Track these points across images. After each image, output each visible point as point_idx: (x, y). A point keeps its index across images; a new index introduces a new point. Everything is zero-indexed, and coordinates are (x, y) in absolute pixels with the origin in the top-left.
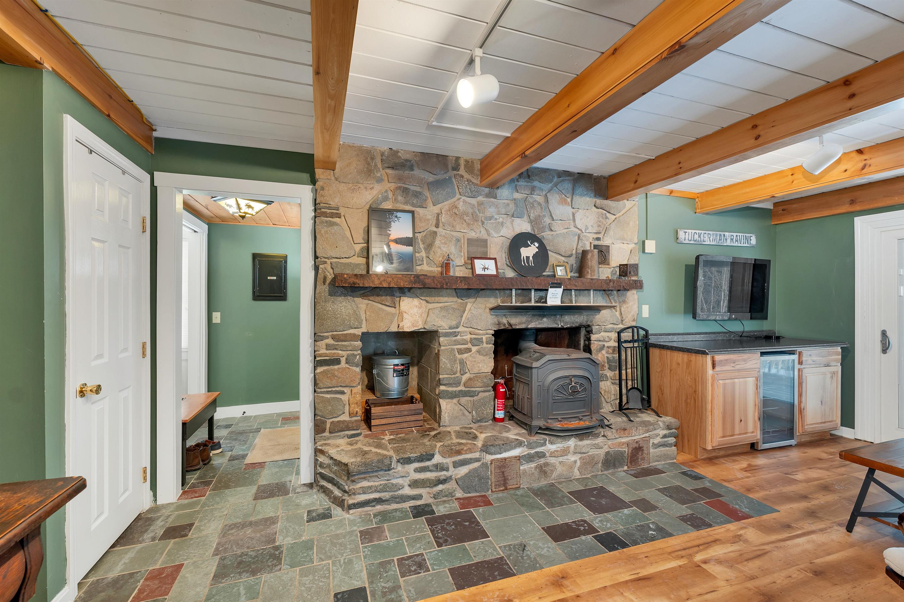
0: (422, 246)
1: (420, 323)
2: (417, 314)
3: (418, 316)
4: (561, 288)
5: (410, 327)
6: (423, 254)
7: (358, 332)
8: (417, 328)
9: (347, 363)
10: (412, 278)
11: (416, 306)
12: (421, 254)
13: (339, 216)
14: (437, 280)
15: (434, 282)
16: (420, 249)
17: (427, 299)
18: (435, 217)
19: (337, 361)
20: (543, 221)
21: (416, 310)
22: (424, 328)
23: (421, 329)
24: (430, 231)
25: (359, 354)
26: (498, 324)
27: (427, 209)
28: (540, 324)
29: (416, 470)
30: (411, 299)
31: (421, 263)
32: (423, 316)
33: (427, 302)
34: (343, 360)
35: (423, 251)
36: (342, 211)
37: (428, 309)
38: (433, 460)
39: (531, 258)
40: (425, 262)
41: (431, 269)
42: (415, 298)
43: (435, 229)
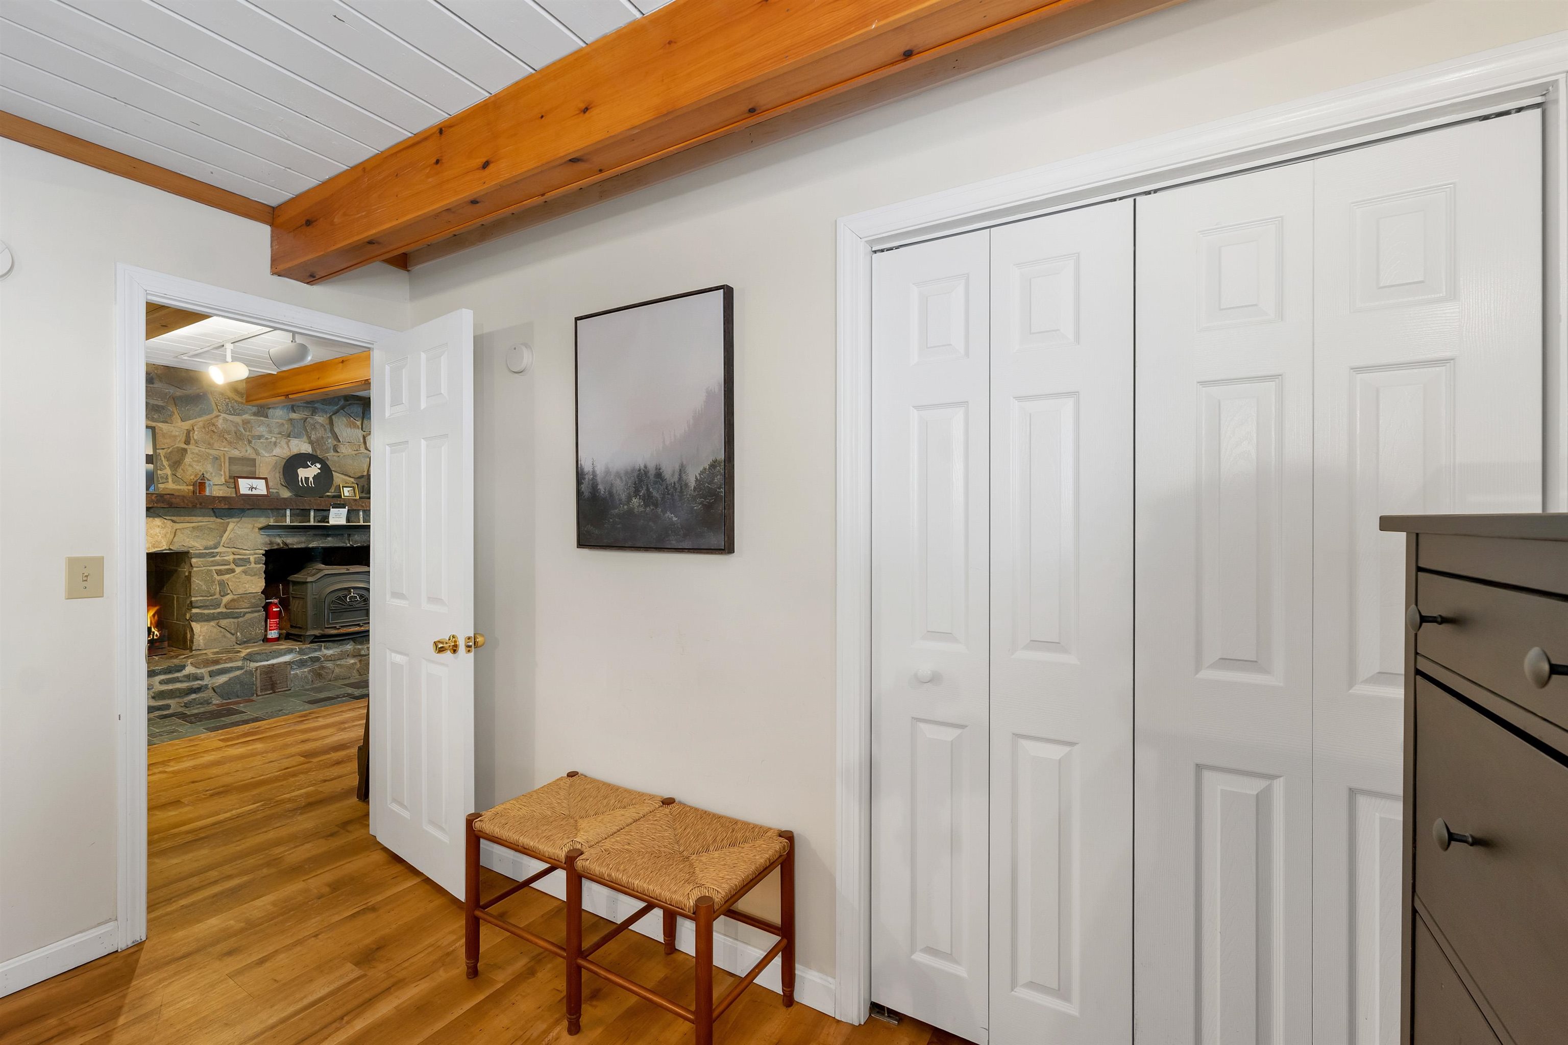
0: (165, 463)
1: (164, 543)
2: (159, 534)
3: (160, 537)
4: (345, 508)
5: (149, 548)
6: (168, 471)
8: (159, 549)
10: (153, 498)
11: (159, 526)
12: (164, 472)
14: (187, 500)
15: (184, 502)
16: (164, 466)
17: (174, 518)
18: (185, 434)
20: (327, 443)
21: (158, 530)
22: (170, 549)
23: (166, 550)
24: (177, 447)
26: (270, 544)
27: (173, 425)
28: (323, 543)
29: (161, 683)
30: (152, 519)
31: (164, 481)
32: (168, 536)
33: (173, 521)
35: (168, 468)
37: (175, 528)
38: (184, 671)
39: (311, 479)
40: (170, 480)
41: (179, 487)
42: (156, 517)
43: (185, 446)
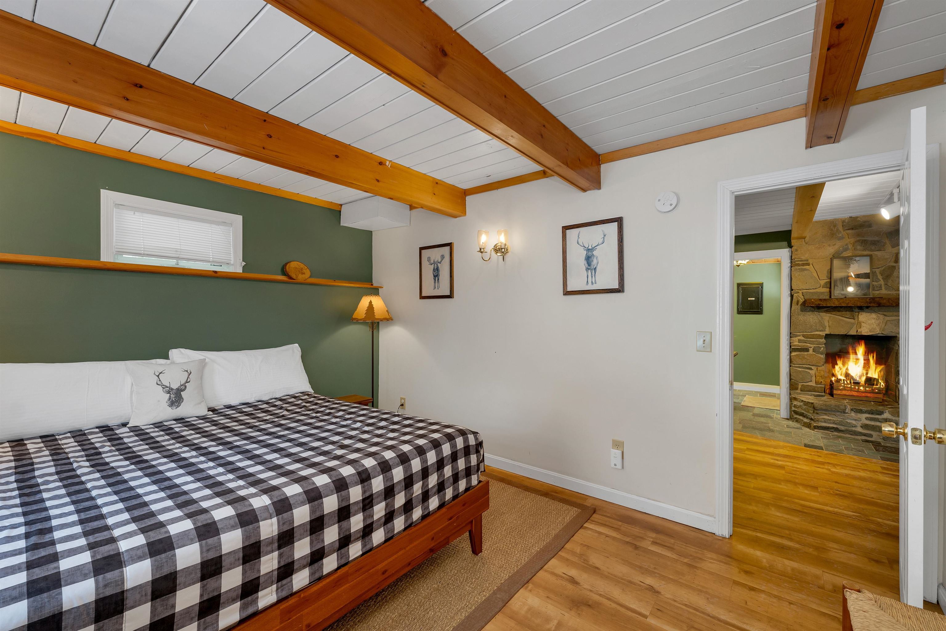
0: (880, 277)
1: (878, 330)
2: (874, 324)
3: (875, 325)
5: (867, 332)
6: (882, 282)
7: (823, 334)
8: (874, 333)
9: (813, 351)
10: (868, 300)
11: (874, 319)
12: (880, 283)
13: (808, 264)
14: (892, 301)
15: (889, 302)
16: (878, 279)
17: (885, 313)
18: (894, 256)
19: (807, 350)
21: (873, 321)
22: (882, 334)
23: (879, 334)
24: (889, 266)
25: (823, 347)
27: (885, 251)
29: (867, 418)
30: (869, 314)
31: (878, 289)
32: (881, 325)
33: (885, 315)
34: (811, 350)
35: (882, 280)
36: (810, 261)
37: (886, 320)
38: (883, 416)
40: (883, 288)
41: (889, 292)
42: (873, 313)
43: (894, 264)
